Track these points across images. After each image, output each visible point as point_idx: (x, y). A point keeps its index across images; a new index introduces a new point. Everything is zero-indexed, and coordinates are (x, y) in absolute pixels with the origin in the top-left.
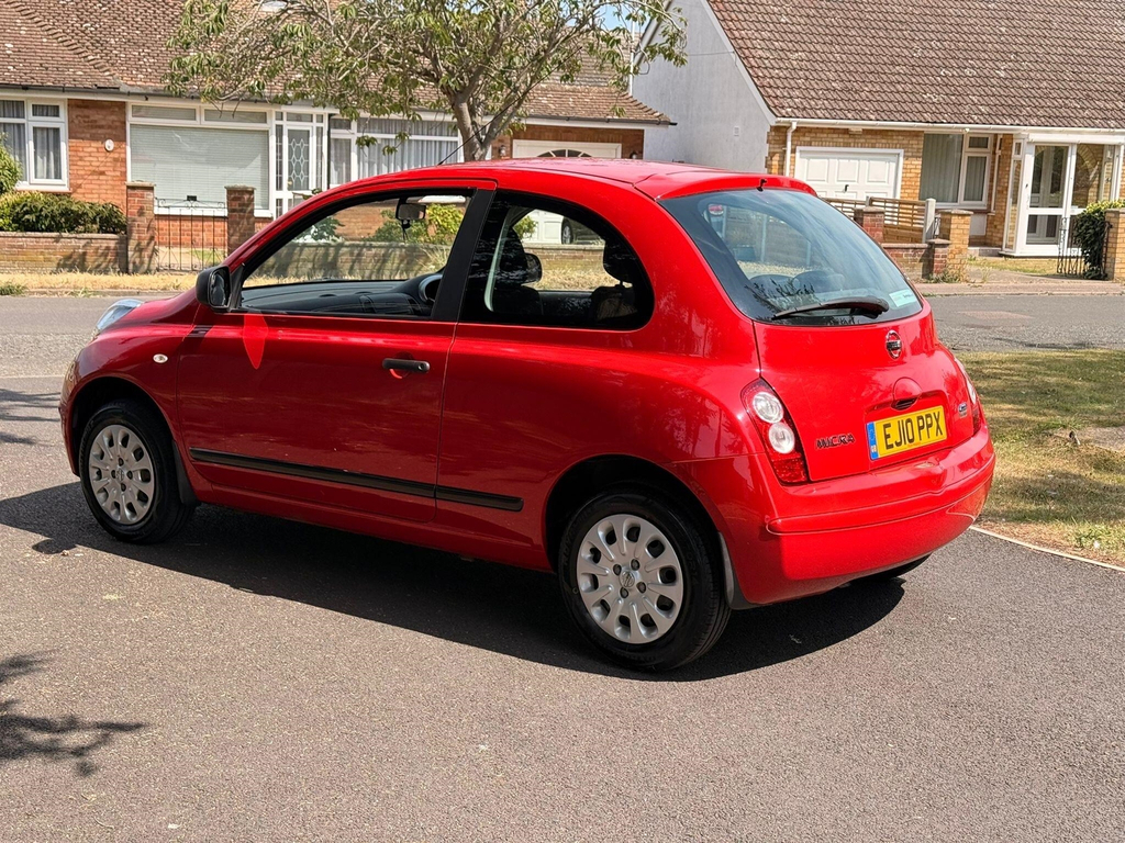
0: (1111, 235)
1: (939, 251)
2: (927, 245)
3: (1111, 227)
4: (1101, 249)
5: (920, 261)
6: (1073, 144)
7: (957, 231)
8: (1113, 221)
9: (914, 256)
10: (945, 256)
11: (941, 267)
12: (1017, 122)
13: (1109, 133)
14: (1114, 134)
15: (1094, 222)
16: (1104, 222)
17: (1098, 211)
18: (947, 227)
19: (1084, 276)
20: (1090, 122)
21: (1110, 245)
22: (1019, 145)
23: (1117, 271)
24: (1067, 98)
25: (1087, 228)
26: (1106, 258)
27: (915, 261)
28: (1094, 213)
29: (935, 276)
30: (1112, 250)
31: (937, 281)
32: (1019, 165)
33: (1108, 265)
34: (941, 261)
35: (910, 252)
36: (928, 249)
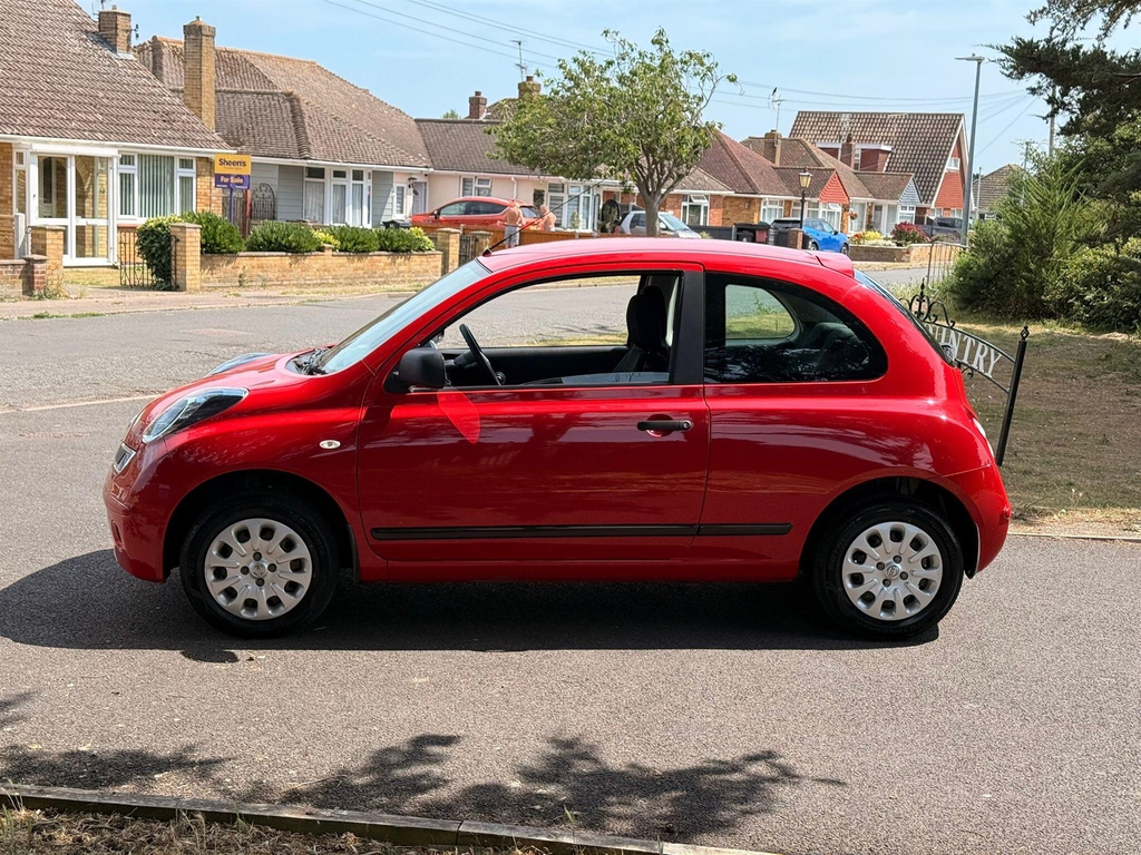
0: (178, 248)
1: (37, 266)
2: (23, 262)
3: (178, 240)
4: (169, 262)
5: (20, 277)
6: (71, 155)
7: (52, 247)
8: (179, 235)
9: (14, 272)
10: (43, 272)
11: (42, 283)
12: (16, 131)
13: (99, 145)
14: (103, 146)
15: (157, 237)
16: (169, 238)
17: (160, 225)
18: (42, 242)
19: (153, 287)
20: (79, 134)
21: (178, 258)
22: (20, 156)
23: (188, 282)
24: (51, 109)
25: (152, 242)
26: (175, 270)
27: (14, 277)
28: (156, 227)
29: (36, 293)
30: (181, 263)
31: (40, 298)
32: (22, 175)
33: (179, 277)
34: (41, 278)
35: (9, 269)
36: (26, 265)
